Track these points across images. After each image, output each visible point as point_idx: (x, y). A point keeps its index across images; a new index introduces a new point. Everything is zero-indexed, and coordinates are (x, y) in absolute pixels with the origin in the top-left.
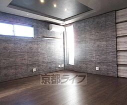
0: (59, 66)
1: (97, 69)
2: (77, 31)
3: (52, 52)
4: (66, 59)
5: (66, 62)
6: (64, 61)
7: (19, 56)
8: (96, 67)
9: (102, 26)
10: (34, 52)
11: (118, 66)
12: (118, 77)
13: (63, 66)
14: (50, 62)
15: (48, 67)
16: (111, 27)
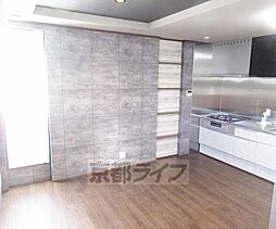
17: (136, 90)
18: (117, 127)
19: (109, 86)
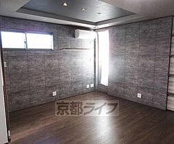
0: (88, 86)
1: (139, 95)
2: (114, 41)
3: (78, 68)
4: (97, 77)
5: (97, 80)
6: (95, 79)
7: (34, 77)
8: (137, 93)
9: (150, 37)
10: (54, 70)
11: (168, 95)
12: (167, 110)
13: (92, 85)
14: (75, 82)
15: (73, 89)
16: (164, 40)
17: (150, 56)
18: (136, 77)
19: (133, 53)
